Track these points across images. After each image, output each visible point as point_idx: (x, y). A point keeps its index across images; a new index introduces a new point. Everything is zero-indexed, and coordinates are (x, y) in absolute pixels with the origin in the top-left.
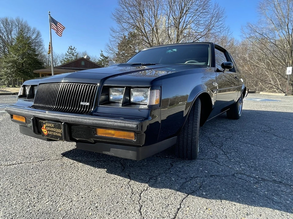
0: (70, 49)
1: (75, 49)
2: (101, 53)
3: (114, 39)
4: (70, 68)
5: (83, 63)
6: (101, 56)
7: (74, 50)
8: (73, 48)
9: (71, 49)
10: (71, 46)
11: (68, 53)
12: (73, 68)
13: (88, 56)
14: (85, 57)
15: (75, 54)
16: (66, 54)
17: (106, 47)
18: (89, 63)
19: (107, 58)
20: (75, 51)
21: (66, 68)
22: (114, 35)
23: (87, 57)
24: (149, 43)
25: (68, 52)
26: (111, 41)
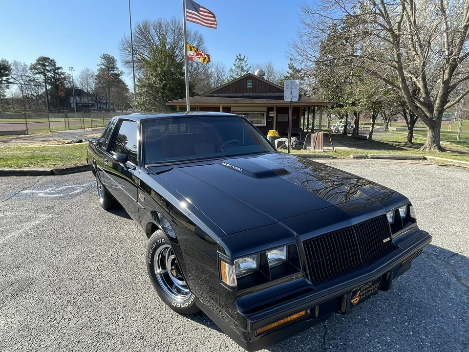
0: (238, 59)
1: (245, 59)
2: (289, 62)
3: (309, 30)
4: (227, 95)
5: (249, 85)
6: (290, 68)
7: (244, 62)
8: (242, 57)
9: (241, 60)
10: (240, 55)
11: (234, 68)
12: (232, 95)
13: (261, 71)
14: (256, 73)
15: (245, 68)
16: (231, 69)
17: (291, 49)
18: (260, 83)
19: (299, 71)
20: (246, 62)
21: (220, 95)
22: (308, 21)
23: (259, 71)
24: (391, 30)
25: (235, 65)
26: (301, 35)
